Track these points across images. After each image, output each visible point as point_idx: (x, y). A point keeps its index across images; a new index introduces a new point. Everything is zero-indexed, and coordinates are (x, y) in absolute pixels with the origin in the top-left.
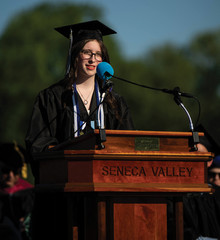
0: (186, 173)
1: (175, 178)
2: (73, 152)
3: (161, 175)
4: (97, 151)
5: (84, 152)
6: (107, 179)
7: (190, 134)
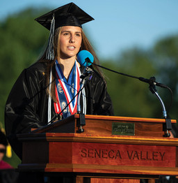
0: (159, 157)
1: (148, 162)
2: (54, 134)
3: (136, 159)
4: (76, 135)
5: (64, 134)
6: (85, 160)
7: (164, 120)
